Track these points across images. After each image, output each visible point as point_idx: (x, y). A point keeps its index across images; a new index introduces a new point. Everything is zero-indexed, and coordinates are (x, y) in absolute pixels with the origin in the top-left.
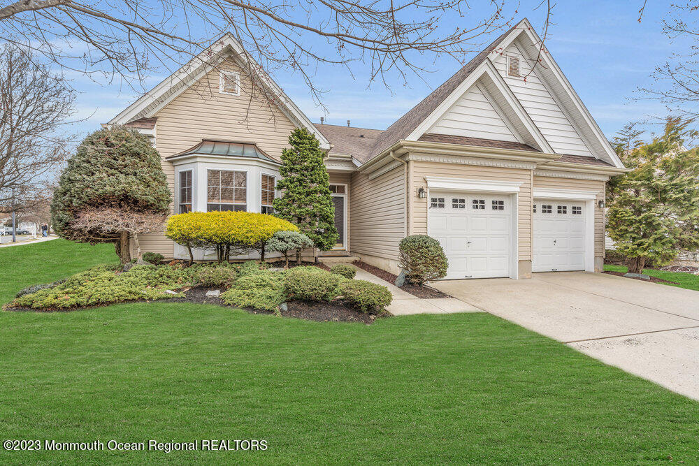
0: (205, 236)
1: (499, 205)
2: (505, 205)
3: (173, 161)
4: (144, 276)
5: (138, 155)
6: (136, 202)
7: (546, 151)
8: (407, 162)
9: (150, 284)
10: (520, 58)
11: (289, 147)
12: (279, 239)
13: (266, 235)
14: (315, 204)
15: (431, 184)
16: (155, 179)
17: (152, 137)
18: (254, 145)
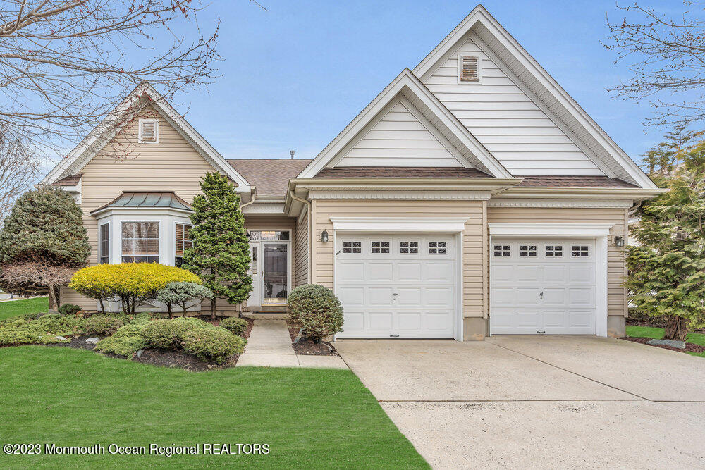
0: (99, 287)
1: (437, 248)
2: (448, 248)
3: (96, 215)
4: (47, 323)
5: (57, 212)
6: (54, 256)
7: (499, 175)
8: (311, 202)
9: (51, 330)
10: (480, 56)
11: (202, 193)
12: (171, 290)
13: (157, 286)
14: (223, 253)
15: (336, 226)
16: (72, 234)
17: (76, 193)
18: (172, 193)
